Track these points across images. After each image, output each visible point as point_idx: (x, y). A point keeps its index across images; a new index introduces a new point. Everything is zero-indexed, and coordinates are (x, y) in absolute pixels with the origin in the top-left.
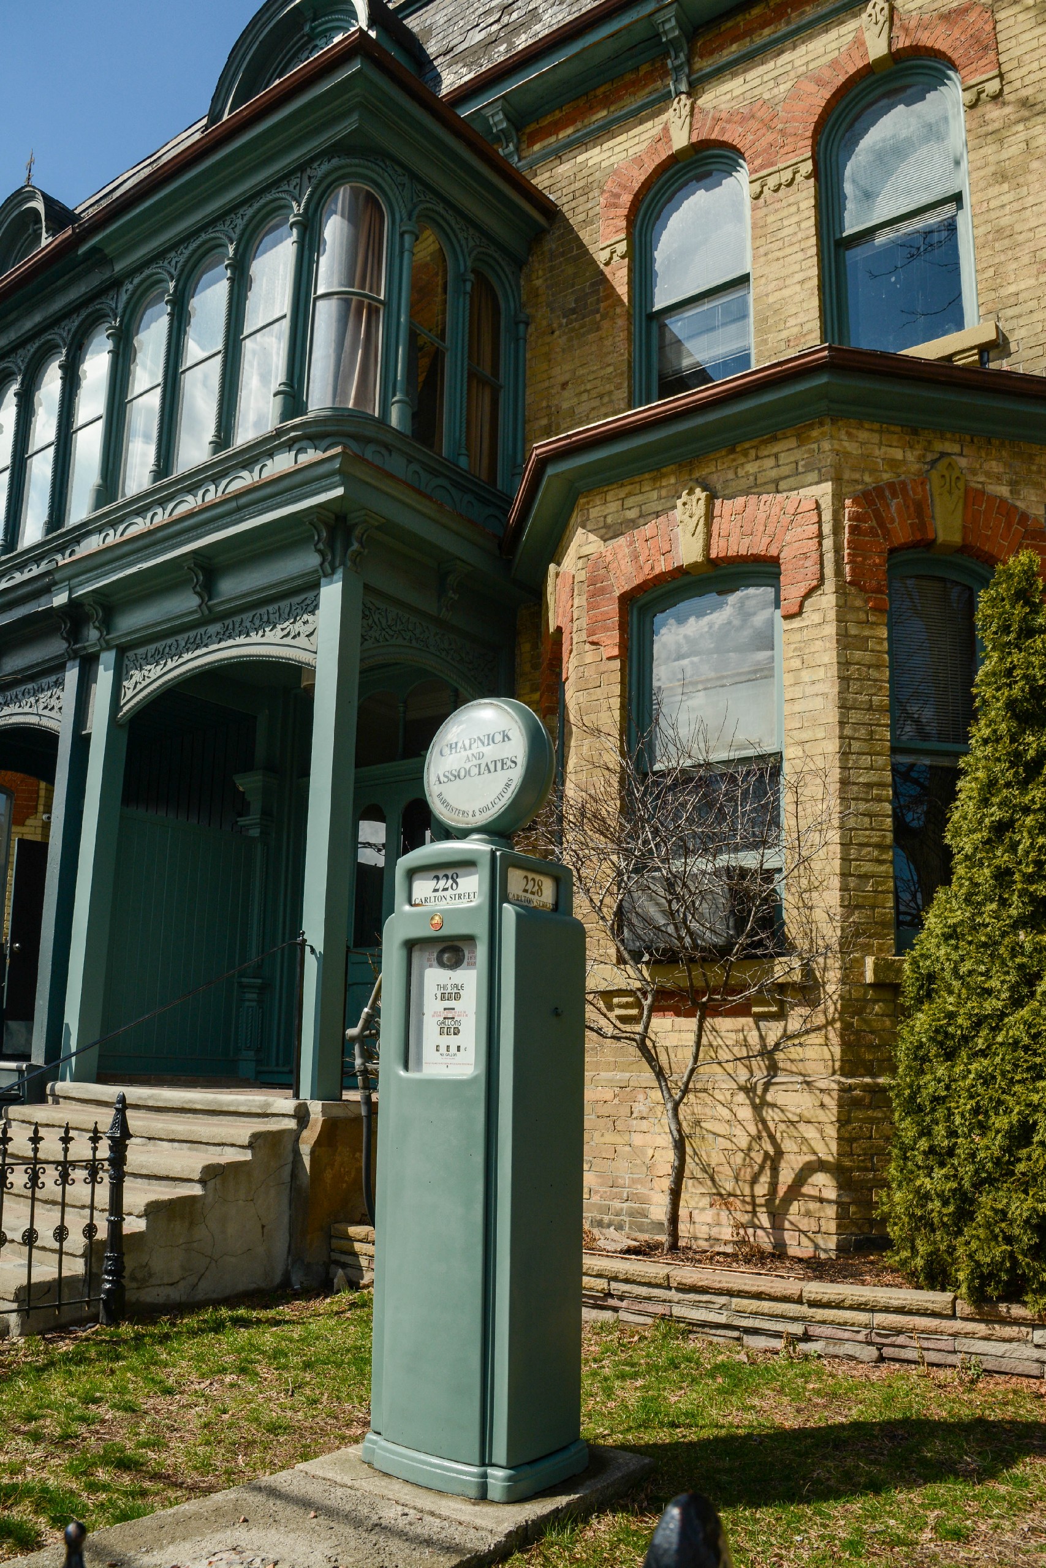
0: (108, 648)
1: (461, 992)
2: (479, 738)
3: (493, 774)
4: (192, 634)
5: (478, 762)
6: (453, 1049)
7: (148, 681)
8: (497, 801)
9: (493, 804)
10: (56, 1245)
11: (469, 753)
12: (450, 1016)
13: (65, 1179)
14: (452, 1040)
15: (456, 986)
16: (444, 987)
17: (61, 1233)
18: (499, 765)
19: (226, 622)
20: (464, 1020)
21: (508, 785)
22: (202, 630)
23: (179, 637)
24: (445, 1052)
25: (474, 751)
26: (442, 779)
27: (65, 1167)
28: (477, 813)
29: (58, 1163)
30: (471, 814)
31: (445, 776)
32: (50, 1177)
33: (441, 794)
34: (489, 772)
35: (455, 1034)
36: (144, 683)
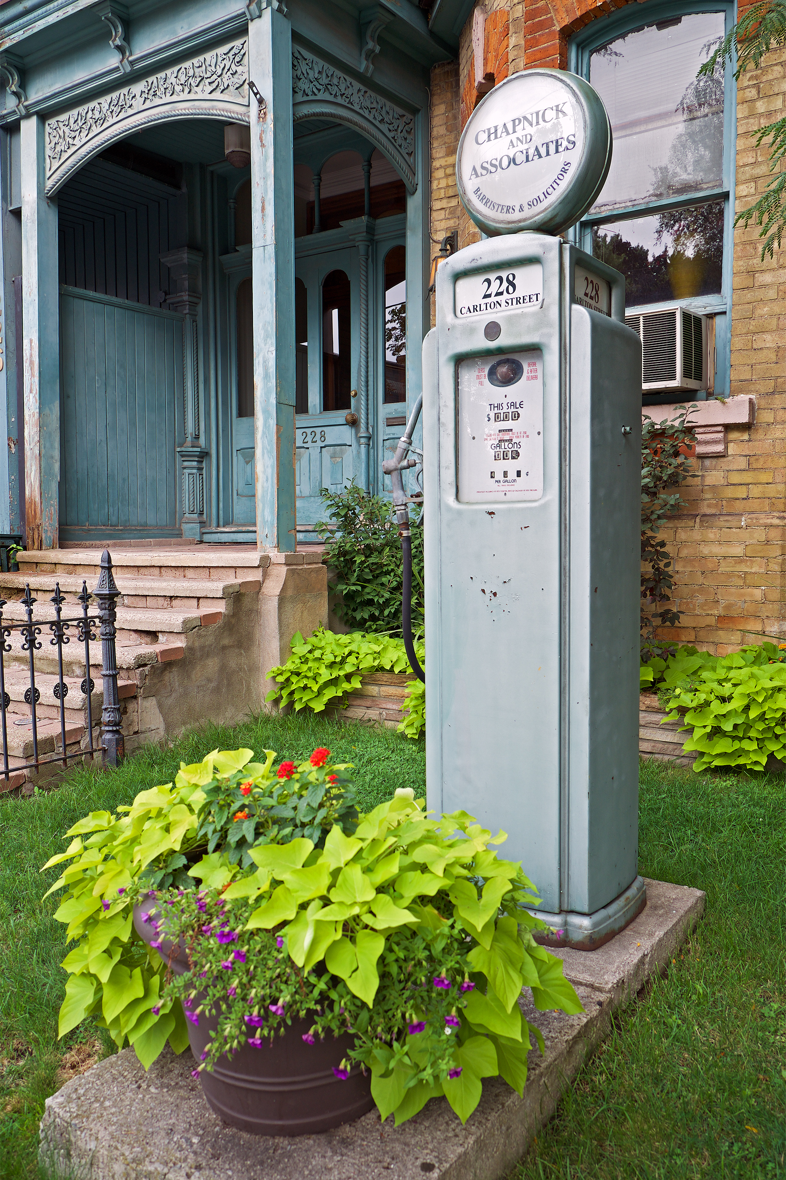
0: (28, 116)
1: (520, 410)
2: (525, 118)
3: (545, 159)
4: (115, 95)
5: (526, 146)
6: (512, 475)
7: (73, 149)
8: (550, 190)
9: (546, 194)
10: (58, 702)
11: (513, 137)
12: (507, 437)
13: (60, 639)
14: (511, 466)
15: (513, 404)
16: (499, 406)
17: (61, 691)
18: (552, 148)
19: (150, 80)
20: (523, 441)
21: (564, 171)
22: (125, 91)
23: (101, 100)
24: (502, 478)
25: (520, 133)
26: (479, 170)
27: (58, 626)
28: (526, 207)
29: (52, 623)
30: (517, 208)
31: (483, 168)
32: (45, 637)
33: (478, 190)
34: (540, 157)
35: (513, 458)
36: (70, 152)
